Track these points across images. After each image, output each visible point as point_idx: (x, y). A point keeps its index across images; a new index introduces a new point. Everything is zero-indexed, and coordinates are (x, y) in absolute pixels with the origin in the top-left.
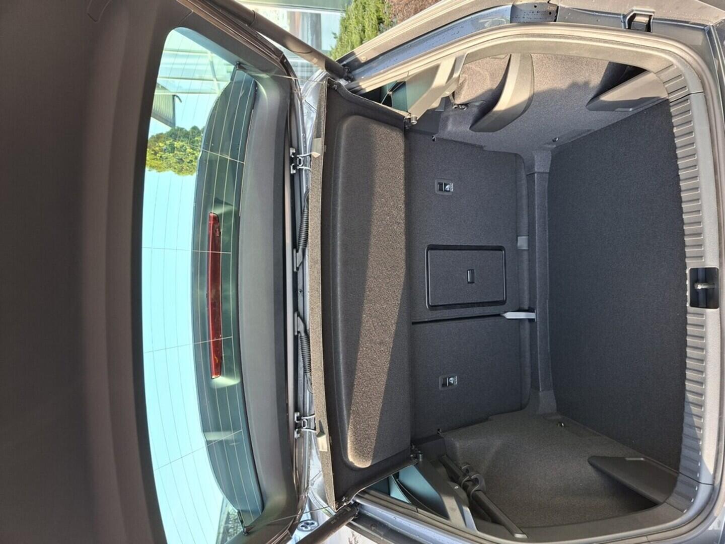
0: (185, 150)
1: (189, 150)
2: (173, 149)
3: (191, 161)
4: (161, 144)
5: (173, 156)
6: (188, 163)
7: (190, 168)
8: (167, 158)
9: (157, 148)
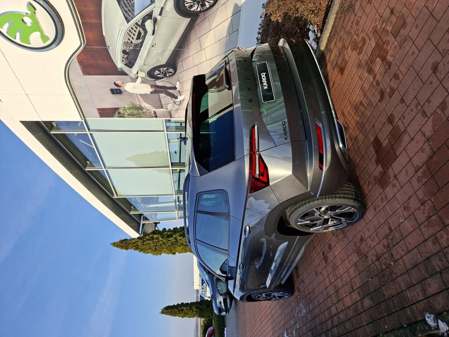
0: (158, 240)
1: (161, 239)
2: (153, 238)
3: (161, 245)
4: (147, 237)
5: (152, 242)
6: (159, 246)
7: (160, 249)
8: (149, 244)
9: (145, 239)
